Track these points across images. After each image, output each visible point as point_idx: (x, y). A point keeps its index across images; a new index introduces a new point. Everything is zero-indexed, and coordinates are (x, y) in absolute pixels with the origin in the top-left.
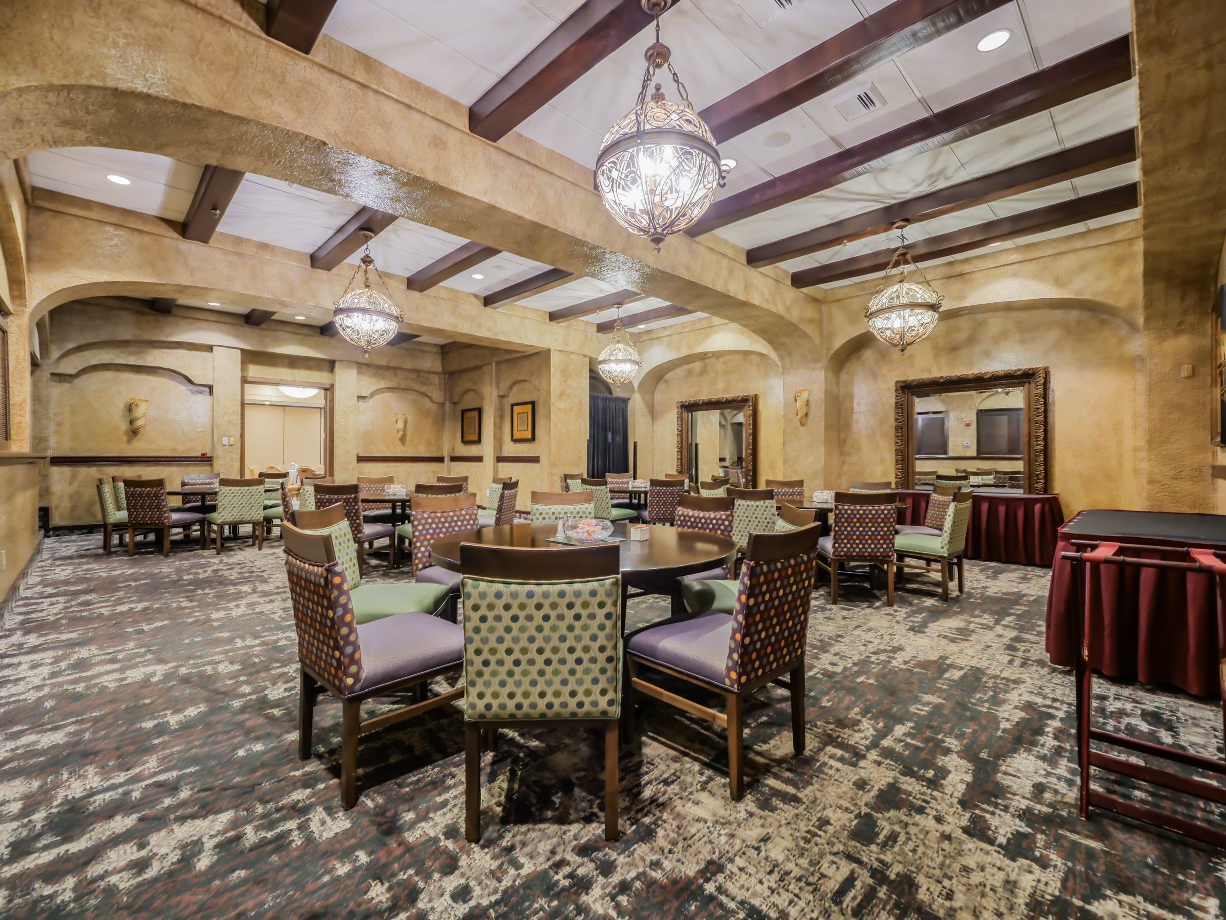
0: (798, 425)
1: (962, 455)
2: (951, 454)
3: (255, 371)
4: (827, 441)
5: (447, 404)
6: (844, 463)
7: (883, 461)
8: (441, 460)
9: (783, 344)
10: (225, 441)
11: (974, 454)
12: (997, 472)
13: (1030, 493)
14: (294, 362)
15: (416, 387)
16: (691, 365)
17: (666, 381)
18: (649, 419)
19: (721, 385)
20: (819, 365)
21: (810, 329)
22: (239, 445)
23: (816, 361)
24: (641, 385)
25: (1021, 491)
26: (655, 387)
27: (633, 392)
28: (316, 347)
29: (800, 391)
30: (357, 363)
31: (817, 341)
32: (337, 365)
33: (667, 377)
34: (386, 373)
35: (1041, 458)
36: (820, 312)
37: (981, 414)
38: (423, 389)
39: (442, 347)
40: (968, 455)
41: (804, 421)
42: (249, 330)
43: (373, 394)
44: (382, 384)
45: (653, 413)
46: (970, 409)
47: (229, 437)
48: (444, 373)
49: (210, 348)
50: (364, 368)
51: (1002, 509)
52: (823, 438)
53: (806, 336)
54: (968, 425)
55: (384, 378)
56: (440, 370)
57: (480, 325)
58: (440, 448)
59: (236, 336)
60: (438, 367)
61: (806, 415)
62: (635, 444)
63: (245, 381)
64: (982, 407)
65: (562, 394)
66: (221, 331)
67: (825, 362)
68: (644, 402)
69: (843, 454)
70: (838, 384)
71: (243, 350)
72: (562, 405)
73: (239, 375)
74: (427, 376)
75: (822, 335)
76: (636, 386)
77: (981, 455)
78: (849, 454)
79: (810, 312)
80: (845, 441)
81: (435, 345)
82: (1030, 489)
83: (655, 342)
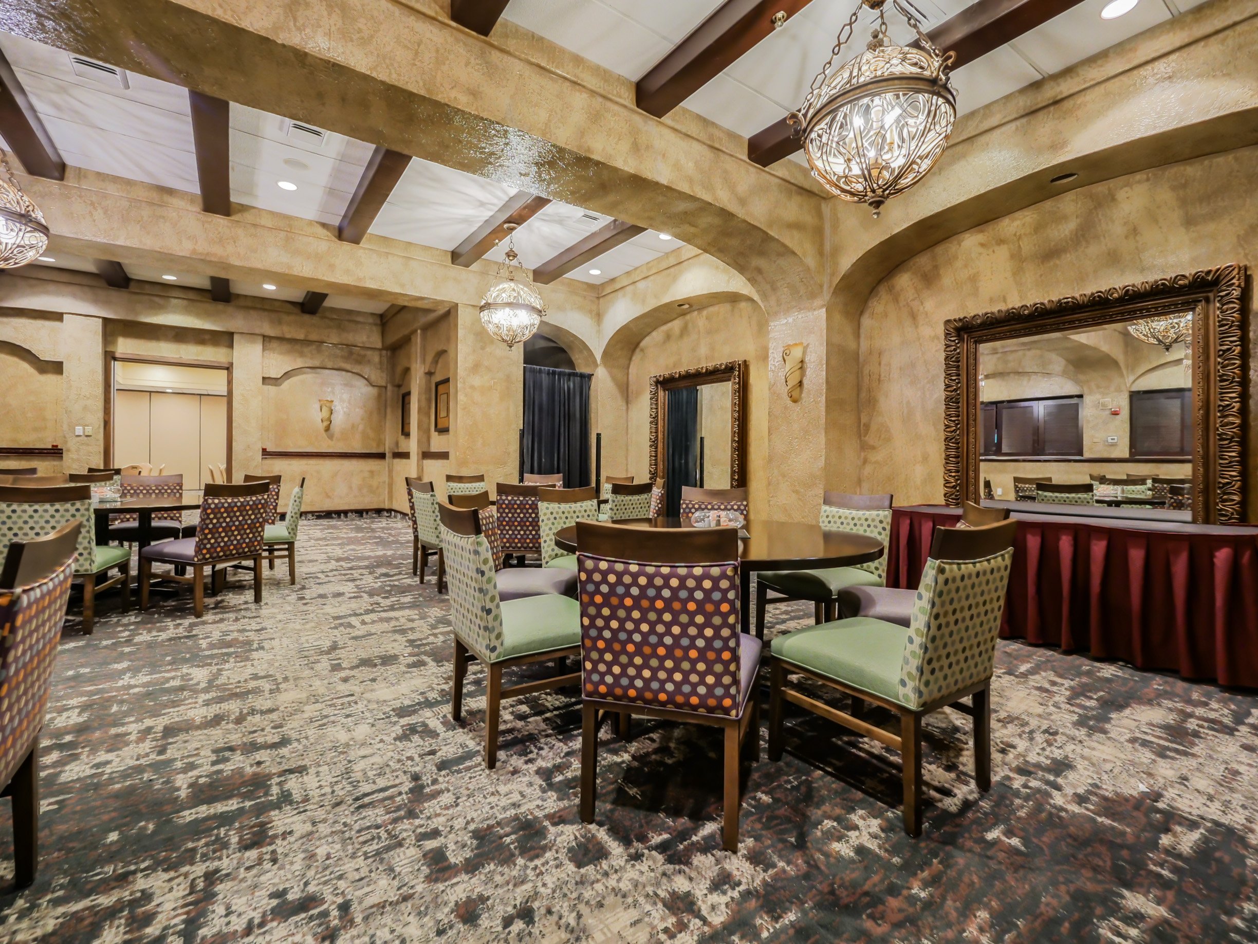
0: (789, 402)
1: (1105, 455)
2: (1087, 455)
3: (124, 346)
4: (831, 425)
5: (389, 387)
6: (865, 461)
7: (925, 458)
8: (382, 456)
9: (759, 271)
10: (79, 430)
11: (1126, 455)
12: (1155, 480)
13: (1207, 521)
14: (180, 335)
15: (348, 367)
16: (670, 325)
17: (642, 350)
18: (621, 403)
19: (703, 350)
20: (818, 302)
21: (791, 239)
22: (101, 436)
23: (812, 296)
24: (606, 354)
25: (1187, 515)
26: (630, 359)
27: (596, 365)
28: (206, 315)
29: (788, 347)
30: (264, 336)
31: (811, 261)
32: (236, 337)
33: (643, 344)
34: (306, 350)
35: (1233, 454)
36: (819, 214)
37: (1136, 397)
38: (357, 369)
39: (381, 316)
40: (1115, 455)
41: (795, 394)
42: (114, 294)
43: (287, 375)
44: (299, 363)
45: (626, 392)
46: (1119, 390)
47: (84, 426)
48: (385, 348)
49: (58, 317)
50: (275, 344)
51: (1136, 556)
52: (823, 421)
53: (787, 252)
54: (1115, 414)
55: (302, 355)
56: (379, 345)
57: (332, 267)
58: (380, 442)
59: (96, 301)
60: (376, 341)
61: (801, 383)
62: (599, 435)
63: (110, 357)
64: (1135, 388)
65: (476, 368)
66: (74, 296)
67: (826, 295)
68: (614, 379)
69: (864, 447)
70: (857, 336)
71: (106, 321)
72: (477, 381)
73: (98, 349)
74: (362, 352)
75: (821, 253)
76: (598, 356)
77: (1135, 457)
78: (873, 448)
79: (793, 209)
80: (867, 427)
81: (373, 314)
82: (1207, 515)
83: (620, 294)
